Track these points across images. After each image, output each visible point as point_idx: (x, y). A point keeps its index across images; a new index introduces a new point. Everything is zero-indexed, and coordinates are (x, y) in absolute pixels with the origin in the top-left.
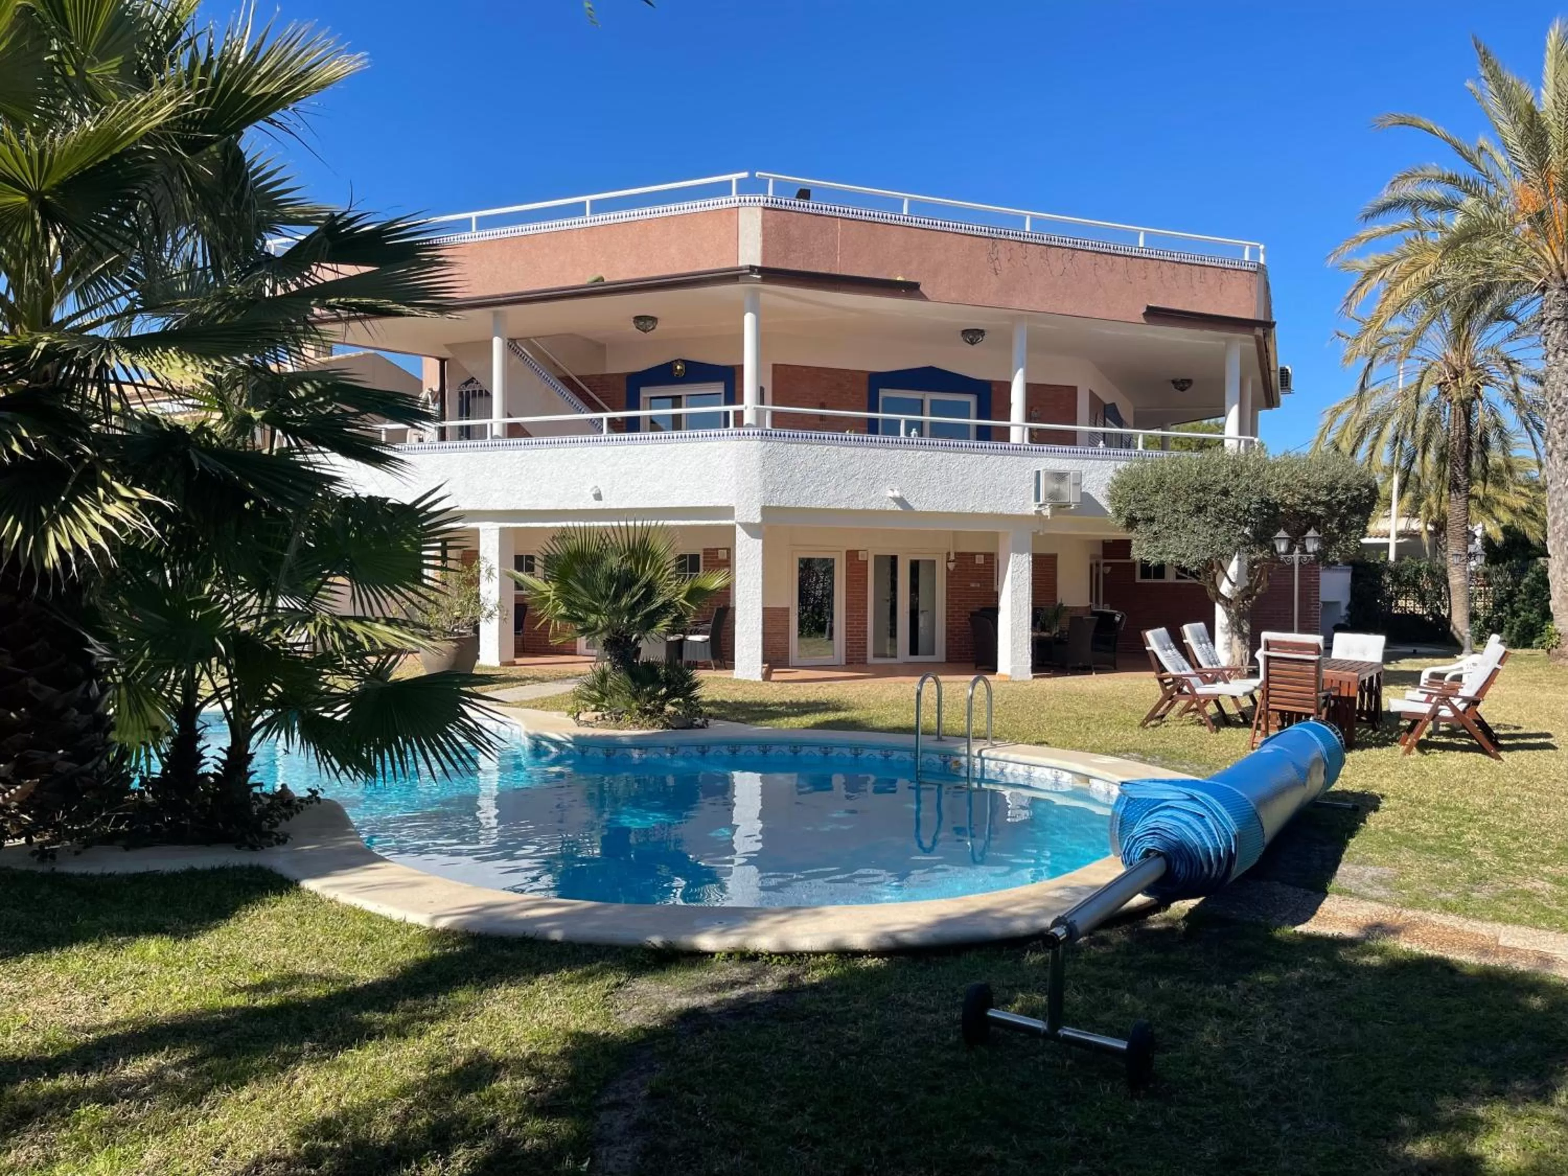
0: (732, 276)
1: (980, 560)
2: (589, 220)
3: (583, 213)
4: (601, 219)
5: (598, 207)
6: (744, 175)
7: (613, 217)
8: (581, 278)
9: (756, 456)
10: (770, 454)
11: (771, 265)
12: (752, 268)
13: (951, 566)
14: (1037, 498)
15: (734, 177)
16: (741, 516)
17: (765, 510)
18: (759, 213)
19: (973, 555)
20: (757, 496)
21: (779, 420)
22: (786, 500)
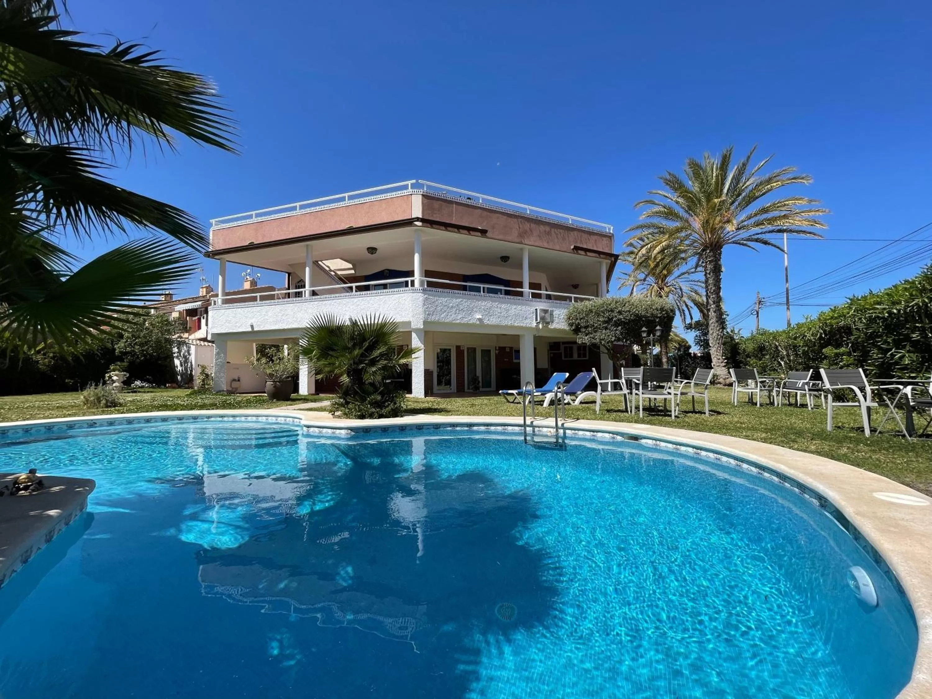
0: (409, 222)
1: (508, 350)
2: (347, 203)
3: (345, 200)
4: (352, 202)
5: (351, 198)
6: (414, 181)
7: (357, 201)
8: (344, 226)
9: (421, 299)
10: (426, 299)
11: (426, 217)
12: (418, 219)
13: (497, 352)
14: (536, 320)
15: (409, 183)
16: (413, 326)
17: (425, 323)
18: (420, 197)
19: (505, 348)
20: (421, 317)
21: (430, 284)
22: (433, 318)
